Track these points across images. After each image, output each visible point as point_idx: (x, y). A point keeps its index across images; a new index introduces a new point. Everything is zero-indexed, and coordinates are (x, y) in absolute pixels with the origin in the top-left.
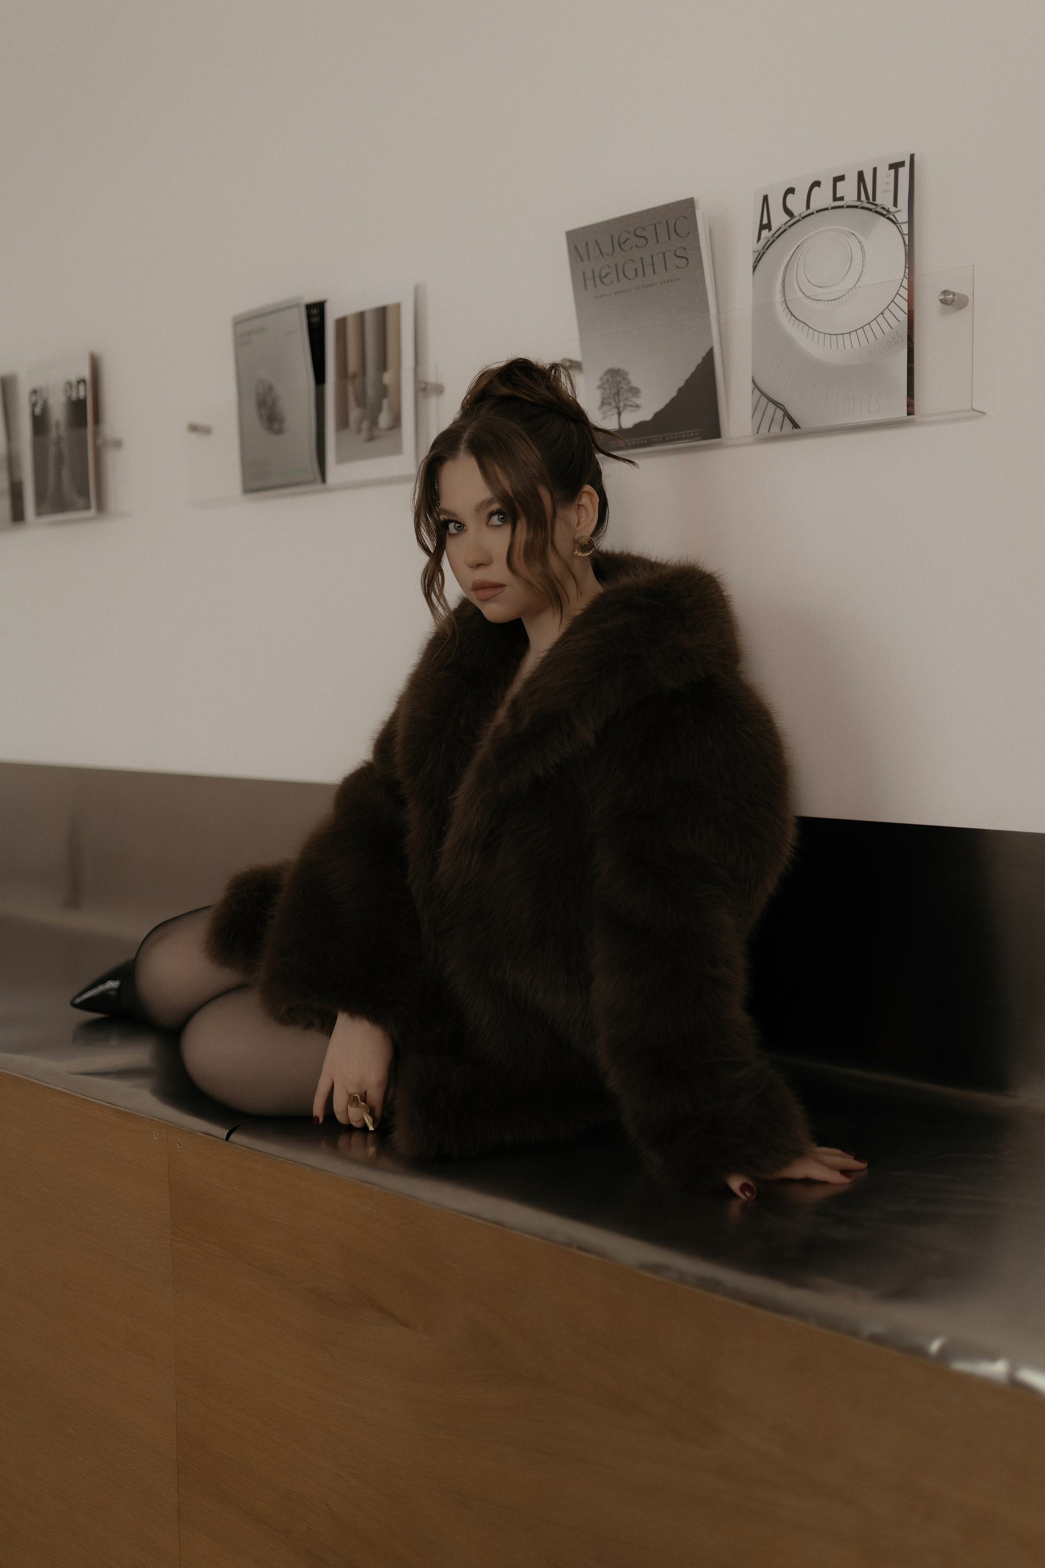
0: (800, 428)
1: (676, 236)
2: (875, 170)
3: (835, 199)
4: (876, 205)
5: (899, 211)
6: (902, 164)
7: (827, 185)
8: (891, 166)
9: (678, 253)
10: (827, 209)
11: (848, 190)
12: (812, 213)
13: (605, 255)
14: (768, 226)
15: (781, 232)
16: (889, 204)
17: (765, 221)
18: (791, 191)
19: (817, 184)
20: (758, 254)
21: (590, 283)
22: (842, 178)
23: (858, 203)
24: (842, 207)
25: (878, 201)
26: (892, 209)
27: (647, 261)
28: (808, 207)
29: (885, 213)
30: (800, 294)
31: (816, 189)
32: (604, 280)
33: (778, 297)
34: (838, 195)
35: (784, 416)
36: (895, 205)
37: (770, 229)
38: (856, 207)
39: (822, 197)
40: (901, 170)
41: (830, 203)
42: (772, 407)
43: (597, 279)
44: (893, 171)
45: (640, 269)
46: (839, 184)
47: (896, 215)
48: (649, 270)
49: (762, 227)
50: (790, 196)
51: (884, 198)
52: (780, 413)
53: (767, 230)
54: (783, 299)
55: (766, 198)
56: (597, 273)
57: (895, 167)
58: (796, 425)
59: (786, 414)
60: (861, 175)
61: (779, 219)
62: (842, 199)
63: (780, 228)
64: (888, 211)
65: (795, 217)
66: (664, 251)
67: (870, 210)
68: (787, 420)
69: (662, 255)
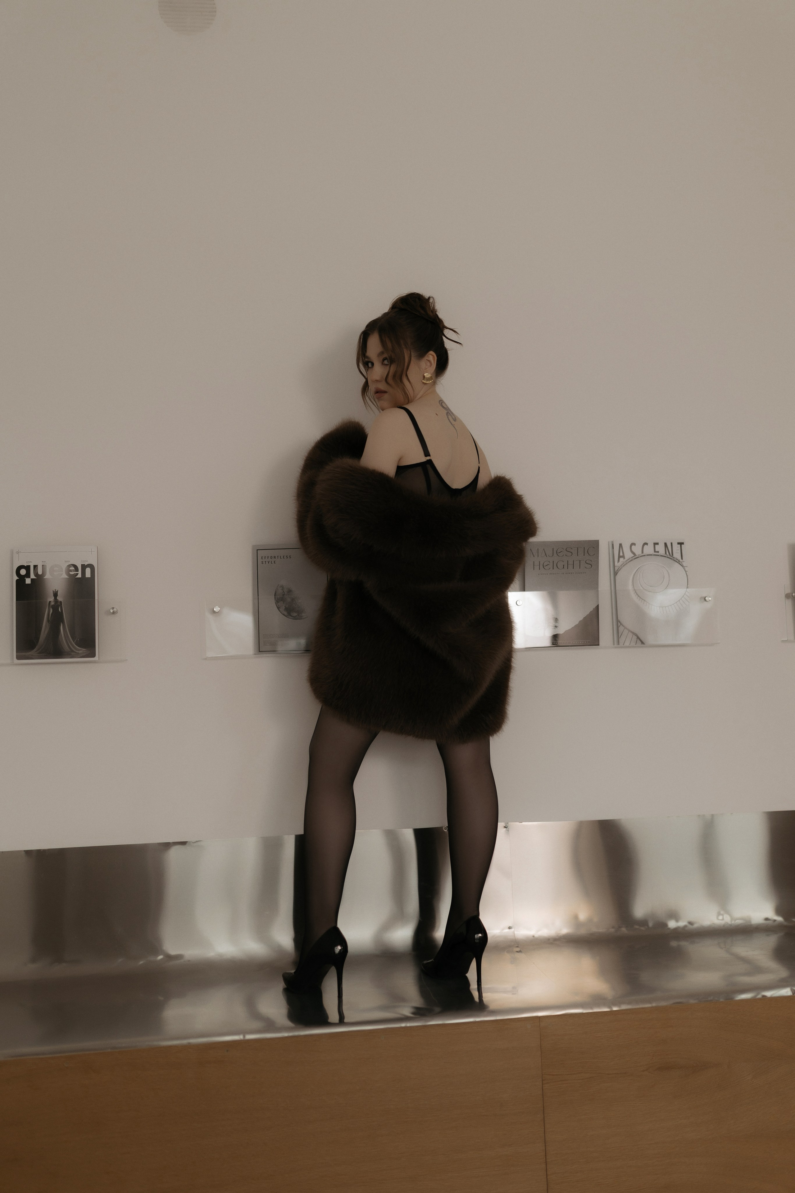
0: (644, 644)
1: (587, 554)
2: (672, 543)
3: (655, 551)
4: (674, 558)
5: (684, 562)
6: (683, 543)
7: (651, 546)
8: (678, 543)
9: (587, 562)
10: (652, 555)
11: (661, 549)
12: (645, 555)
13: (547, 556)
14: (623, 557)
15: (631, 560)
16: (679, 558)
17: (621, 554)
18: (633, 544)
19: (646, 544)
20: (618, 568)
21: (537, 567)
22: (657, 544)
23: (666, 555)
24: (659, 555)
25: (675, 556)
26: (681, 560)
27: (571, 562)
28: (642, 552)
29: (678, 561)
30: (641, 588)
31: (645, 546)
32: (544, 567)
33: (630, 587)
34: (656, 550)
35: (637, 638)
36: (682, 558)
37: (624, 558)
38: (665, 557)
39: (649, 549)
40: (683, 546)
41: (652, 552)
42: (630, 635)
43: (541, 566)
44: (679, 545)
45: (566, 567)
46: (656, 546)
47: (682, 563)
48: (570, 567)
49: (619, 557)
50: (633, 547)
51: (677, 555)
52: (635, 638)
53: (623, 559)
54: (633, 589)
55: (621, 545)
56: (541, 563)
57: (681, 544)
58: (642, 643)
59: (638, 638)
60: (666, 544)
61: (628, 555)
62: (658, 552)
63: (629, 559)
64: (679, 561)
65: (636, 555)
66: (580, 560)
67: (672, 559)
68: (638, 641)
69: (579, 562)
